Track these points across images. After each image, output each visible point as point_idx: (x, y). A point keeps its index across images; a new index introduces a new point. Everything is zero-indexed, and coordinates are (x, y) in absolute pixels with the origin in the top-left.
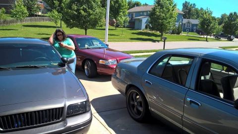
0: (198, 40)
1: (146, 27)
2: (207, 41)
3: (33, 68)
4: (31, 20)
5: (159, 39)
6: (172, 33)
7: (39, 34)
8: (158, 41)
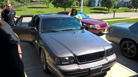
0: (130, 12)
1: (98, 5)
2: (136, 12)
3: (70, 31)
4: (31, 4)
5: (107, 12)
6: (113, 8)
7: (38, 12)
8: (107, 13)
